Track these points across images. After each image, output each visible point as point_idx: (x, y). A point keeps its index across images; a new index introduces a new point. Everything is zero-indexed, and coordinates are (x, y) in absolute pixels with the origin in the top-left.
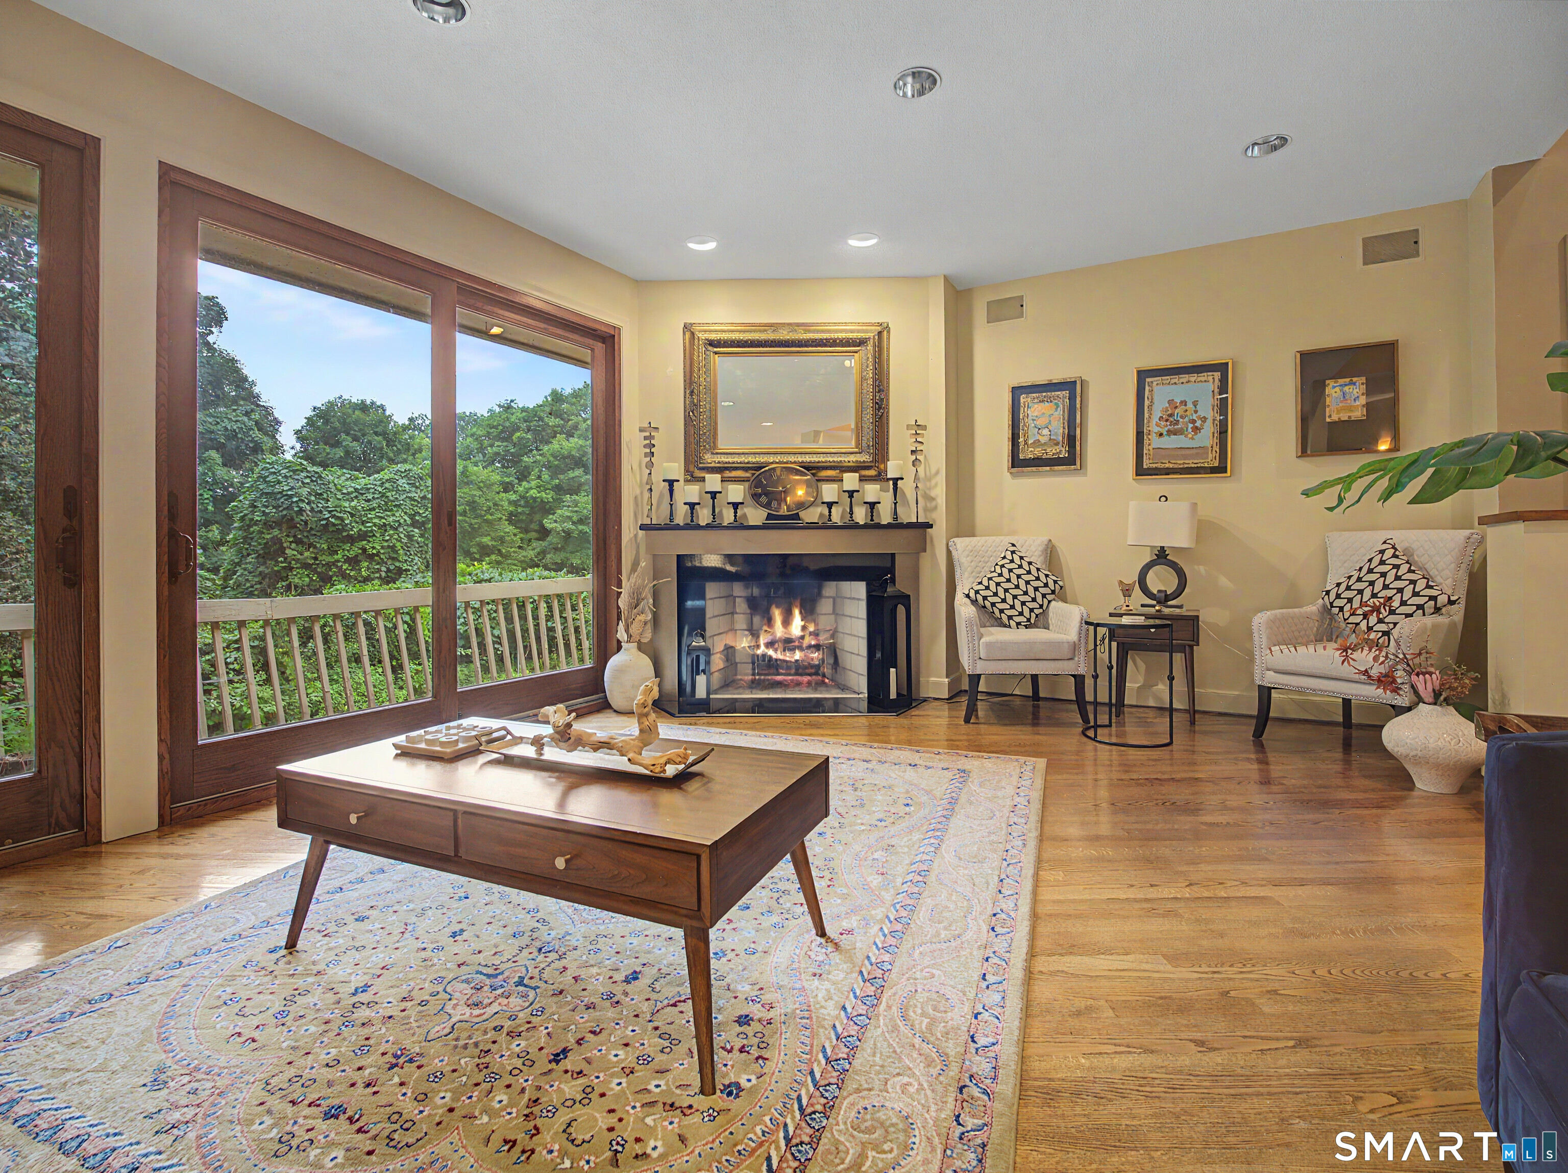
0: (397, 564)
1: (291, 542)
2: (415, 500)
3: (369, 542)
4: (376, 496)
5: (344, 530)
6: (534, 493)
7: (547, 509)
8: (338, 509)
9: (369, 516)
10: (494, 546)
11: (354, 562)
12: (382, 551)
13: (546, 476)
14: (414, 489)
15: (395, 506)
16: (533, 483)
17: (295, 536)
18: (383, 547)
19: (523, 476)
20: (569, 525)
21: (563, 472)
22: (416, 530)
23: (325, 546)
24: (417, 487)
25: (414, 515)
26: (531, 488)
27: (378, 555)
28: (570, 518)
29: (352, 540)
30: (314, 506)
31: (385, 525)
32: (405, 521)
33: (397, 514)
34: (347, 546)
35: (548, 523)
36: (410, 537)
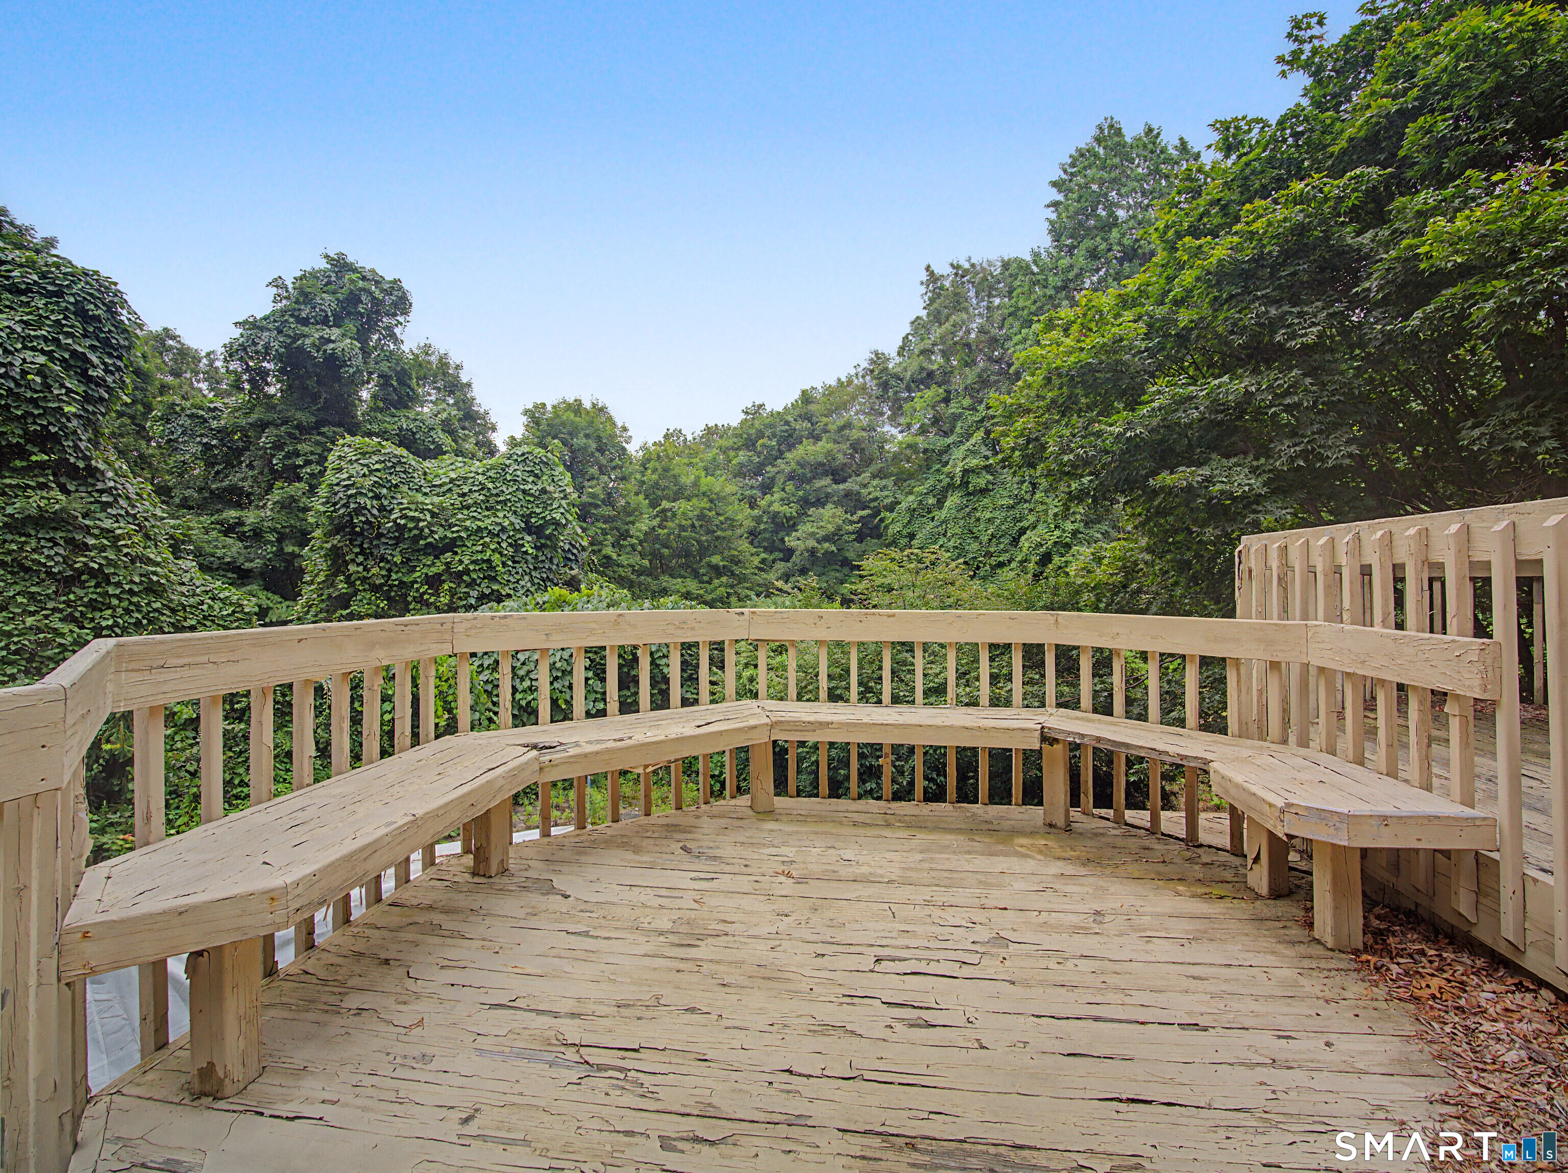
0: (495, 587)
1: (357, 554)
2: (532, 495)
3: (456, 553)
4: (475, 488)
5: (421, 536)
6: (776, 507)
7: (790, 524)
8: (413, 507)
9: (460, 516)
10: (724, 566)
11: (434, 582)
12: (471, 567)
13: (790, 487)
14: (531, 479)
15: (498, 502)
16: (777, 496)
17: (361, 546)
18: (473, 562)
19: (766, 488)
20: (812, 543)
21: (809, 481)
22: (529, 538)
23: (398, 559)
24: (536, 476)
25: (530, 516)
26: (774, 502)
27: (467, 572)
28: (812, 534)
29: (436, 550)
30: (386, 503)
31: (479, 529)
32: (512, 524)
33: (501, 514)
34: (429, 560)
35: (791, 541)
36: (517, 546)
